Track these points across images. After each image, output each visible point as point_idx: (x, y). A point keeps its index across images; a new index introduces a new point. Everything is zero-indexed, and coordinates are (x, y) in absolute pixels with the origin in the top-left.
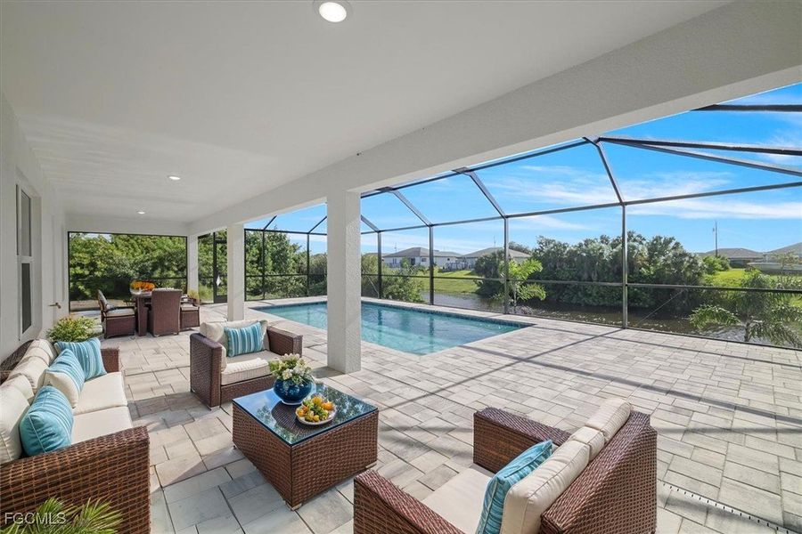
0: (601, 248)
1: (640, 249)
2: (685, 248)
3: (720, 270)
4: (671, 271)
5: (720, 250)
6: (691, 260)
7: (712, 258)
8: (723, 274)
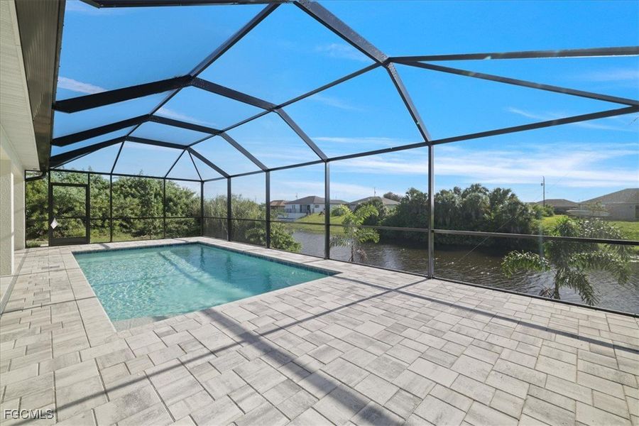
0: (453, 197)
1: (484, 198)
2: (519, 198)
3: (547, 216)
4: (507, 216)
5: (547, 200)
6: (523, 208)
7: (540, 207)
8: (547, 219)
